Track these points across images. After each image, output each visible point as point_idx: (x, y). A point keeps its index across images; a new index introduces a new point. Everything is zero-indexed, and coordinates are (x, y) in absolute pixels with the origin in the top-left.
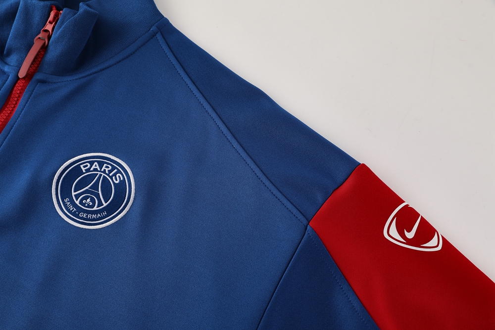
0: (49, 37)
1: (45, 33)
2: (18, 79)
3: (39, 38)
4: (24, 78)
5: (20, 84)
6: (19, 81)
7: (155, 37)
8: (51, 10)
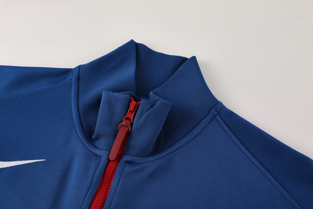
0: (132, 125)
1: (127, 121)
2: (109, 161)
3: (123, 125)
4: (114, 161)
5: (112, 165)
6: (110, 163)
7: (215, 119)
8: (130, 101)
